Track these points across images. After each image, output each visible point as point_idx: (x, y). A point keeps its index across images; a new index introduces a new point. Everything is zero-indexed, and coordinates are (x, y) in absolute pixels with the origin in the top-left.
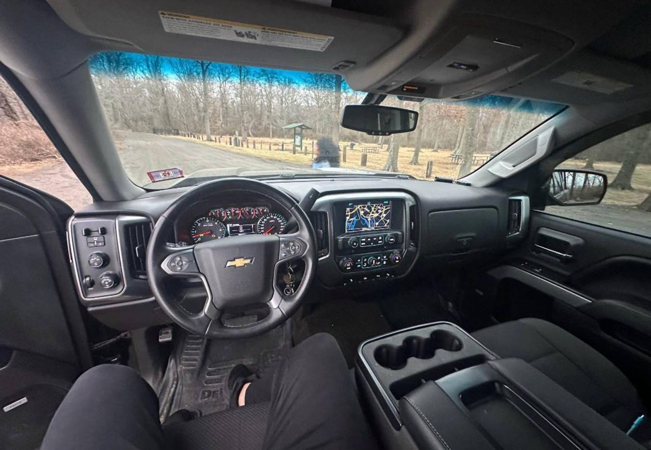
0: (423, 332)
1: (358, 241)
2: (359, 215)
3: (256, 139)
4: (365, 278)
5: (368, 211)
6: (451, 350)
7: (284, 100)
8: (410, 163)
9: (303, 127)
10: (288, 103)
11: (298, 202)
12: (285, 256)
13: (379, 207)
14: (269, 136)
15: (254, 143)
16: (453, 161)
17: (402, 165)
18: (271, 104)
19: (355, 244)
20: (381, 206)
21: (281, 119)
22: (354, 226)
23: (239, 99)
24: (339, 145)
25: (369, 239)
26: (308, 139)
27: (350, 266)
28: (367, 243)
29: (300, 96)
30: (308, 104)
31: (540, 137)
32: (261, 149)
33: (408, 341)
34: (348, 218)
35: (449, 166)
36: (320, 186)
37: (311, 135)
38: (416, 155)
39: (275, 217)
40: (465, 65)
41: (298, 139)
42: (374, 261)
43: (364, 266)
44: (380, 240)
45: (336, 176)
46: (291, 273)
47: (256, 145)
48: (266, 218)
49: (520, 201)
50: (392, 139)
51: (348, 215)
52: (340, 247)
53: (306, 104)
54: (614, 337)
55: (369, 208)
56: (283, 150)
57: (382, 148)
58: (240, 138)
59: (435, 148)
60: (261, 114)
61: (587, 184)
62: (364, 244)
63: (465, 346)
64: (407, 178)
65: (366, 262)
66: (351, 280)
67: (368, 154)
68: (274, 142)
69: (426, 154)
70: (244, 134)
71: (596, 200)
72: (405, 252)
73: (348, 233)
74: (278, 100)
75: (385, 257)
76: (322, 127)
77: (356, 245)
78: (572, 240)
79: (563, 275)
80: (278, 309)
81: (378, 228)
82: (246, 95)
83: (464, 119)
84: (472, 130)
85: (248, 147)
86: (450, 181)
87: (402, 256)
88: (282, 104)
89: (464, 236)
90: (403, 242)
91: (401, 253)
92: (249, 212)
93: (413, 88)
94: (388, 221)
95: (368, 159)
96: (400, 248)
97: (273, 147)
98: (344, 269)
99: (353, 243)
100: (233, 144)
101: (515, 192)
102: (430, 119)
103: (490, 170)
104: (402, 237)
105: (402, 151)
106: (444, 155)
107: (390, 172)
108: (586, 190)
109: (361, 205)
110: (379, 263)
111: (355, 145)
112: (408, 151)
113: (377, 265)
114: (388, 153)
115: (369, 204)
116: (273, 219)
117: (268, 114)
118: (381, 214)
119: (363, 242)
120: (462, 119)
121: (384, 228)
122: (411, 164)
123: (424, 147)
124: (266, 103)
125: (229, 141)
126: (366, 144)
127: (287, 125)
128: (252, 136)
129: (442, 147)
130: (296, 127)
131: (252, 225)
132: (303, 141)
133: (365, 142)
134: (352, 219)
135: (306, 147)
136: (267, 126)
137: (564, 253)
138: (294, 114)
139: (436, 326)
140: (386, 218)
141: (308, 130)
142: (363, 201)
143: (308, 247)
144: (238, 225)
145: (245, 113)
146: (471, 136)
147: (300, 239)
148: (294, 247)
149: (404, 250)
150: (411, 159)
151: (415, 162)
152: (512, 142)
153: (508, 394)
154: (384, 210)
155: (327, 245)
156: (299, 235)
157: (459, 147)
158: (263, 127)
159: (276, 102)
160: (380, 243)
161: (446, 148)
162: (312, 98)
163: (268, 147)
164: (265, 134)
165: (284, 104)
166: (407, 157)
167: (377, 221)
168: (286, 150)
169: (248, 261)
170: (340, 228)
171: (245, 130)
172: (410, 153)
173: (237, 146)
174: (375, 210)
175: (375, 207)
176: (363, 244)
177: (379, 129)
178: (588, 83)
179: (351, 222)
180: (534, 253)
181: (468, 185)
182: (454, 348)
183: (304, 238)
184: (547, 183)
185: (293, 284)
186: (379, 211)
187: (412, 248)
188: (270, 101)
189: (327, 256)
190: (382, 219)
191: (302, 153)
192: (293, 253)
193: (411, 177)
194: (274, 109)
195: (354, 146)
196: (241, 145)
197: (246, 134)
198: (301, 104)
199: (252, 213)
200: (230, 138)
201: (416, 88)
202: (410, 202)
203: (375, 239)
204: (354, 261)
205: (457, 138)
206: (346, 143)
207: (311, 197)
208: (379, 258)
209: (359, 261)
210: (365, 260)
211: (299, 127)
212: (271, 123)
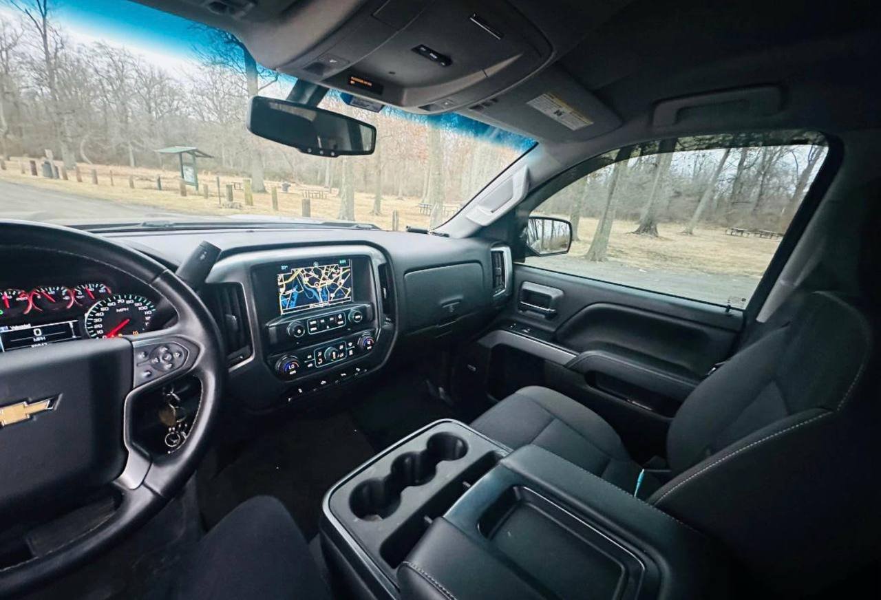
0: (417, 444)
1: (304, 325)
2: (302, 284)
3: (98, 167)
4: (323, 382)
5: (317, 277)
6: (454, 458)
7: (153, 105)
8: (370, 213)
9: (197, 153)
10: (161, 111)
11: (174, 268)
12: (149, 376)
13: (333, 270)
14: (128, 164)
15: (95, 175)
16: (422, 212)
17: (361, 216)
18: (125, 109)
19: (299, 331)
20: (336, 268)
21: (150, 137)
22: (294, 302)
23: (46, 90)
24: (265, 185)
25: (323, 321)
26: (209, 173)
27: (296, 368)
28: (320, 327)
29: (185, 103)
30: (203, 117)
31: (515, 178)
32: (112, 185)
33: (398, 464)
34: (282, 290)
35: (418, 217)
36: (223, 241)
37: (215, 168)
38: (378, 203)
39: (128, 302)
40: (435, 53)
41: (189, 172)
42: (334, 353)
43: (319, 363)
44: (340, 320)
45: (257, 226)
46: (174, 402)
47: (99, 178)
48: (105, 305)
49: (501, 253)
50: (343, 180)
51: (282, 286)
52: (274, 340)
53: (199, 118)
54: (596, 387)
55: (317, 272)
56: (160, 188)
57: (330, 193)
58: (59, 164)
59: (400, 195)
60: (106, 123)
61: (554, 234)
62: (315, 329)
63: (470, 446)
64: (369, 229)
65: (322, 357)
66: (300, 391)
67: (311, 199)
68: (140, 174)
69: (389, 202)
70: (69, 157)
71: (566, 250)
72: (378, 332)
73: (285, 316)
74: (141, 104)
75: (350, 344)
76: (232, 156)
77: (302, 332)
78: (554, 293)
79: (547, 332)
80: (142, 487)
81: (335, 302)
82: (67, 86)
83: (429, 161)
84: (439, 174)
85: (80, 180)
86: (425, 232)
87: (375, 339)
88: (150, 112)
89: (450, 301)
90: (374, 318)
91: (373, 333)
92: (58, 296)
93: (366, 83)
94: (349, 290)
95: (312, 207)
96: (371, 328)
97: (137, 183)
98: (284, 375)
99: (296, 330)
100: (40, 173)
101: (496, 242)
102: (390, 157)
103: (468, 216)
104: (371, 310)
105: (359, 197)
106: (411, 203)
107: (346, 221)
108: (554, 239)
109: (303, 269)
110: (342, 355)
111: (290, 186)
112: (367, 198)
113: (340, 358)
114: (339, 200)
115: (316, 265)
116: (124, 305)
117: (122, 125)
118: (336, 280)
119: (314, 326)
120: (426, 162)
121: (344, 300)
122: (373, 215)
123: (385, 193)
124: (114, 107)
125: (28, 166)
126: (305, 186)
127: (162, 148)
128: (88, 160)
129: (408, 194)
130: (184, 152)
131: (71, 323)
132: (199, 176)
133: (305, 183)
134: (290, 292)
135: (206, 187)
136: (122, 146)
137: (548, 308)
138: (177, 131)
139: (432, 429)
140: (346, 285)
141: (207, 159)
142: (305, 263)
143: (203, 350)
144: (28, 326)
145: (66, 118)
146: (439, 182)
147: (181, 338)
148: (169, 357)
149: (377, 329)
150: (372, 209)
151: (377, 211)
152: (480, 190)
153: (529, 498)
154: (342, 273)
155: (248, 341)
156: (180, 332)
157: (426, 194)
158: (113, 147)
159: (138, 106)
160: (341, 325)
161: (412, 196)
162: (209, 108)
163: (127, 182)
164: (119, 158)
165: (154, 113)
166: (366, 206)
167: (332, 291)
168: (167, 189)
169: (43, 406)
170: (269, 308)
171: (70, 149)
172: (369, 200)
173: (51, 177)
174: (326, 274)
175: (327, 270)
176: (312, 329)
177: (320, 146)
178: (558, 113)
179: (288, 296)
180: (521, 311)
181: (446, 236)
182: (457, 453)
183: (193, 335)
184: (524, 231)
185: (183, 424)
186: (333, 275)
187: (387, 326)
188: (123, 104)
189: (251, 359)
190: (340, 287)
191: (200, 195)
192: (167, 367)
193: (375, 228)
194: (133, 117)
195: (290, 188)
196: (61, 177)
197: (73, 156)
198: (189, 117)
199: (67, 298)
200: (33, 163)
201: (370, 84)
202: (378, 260)
203: (331, 319)
204: (302, 358)
205: (423, 184)
206: (276, 183)
207: (203, 257)
208: (341, 347)
209: (309, 357)
210: (320, 354)
211: (188, 152)
212: (129, 142)
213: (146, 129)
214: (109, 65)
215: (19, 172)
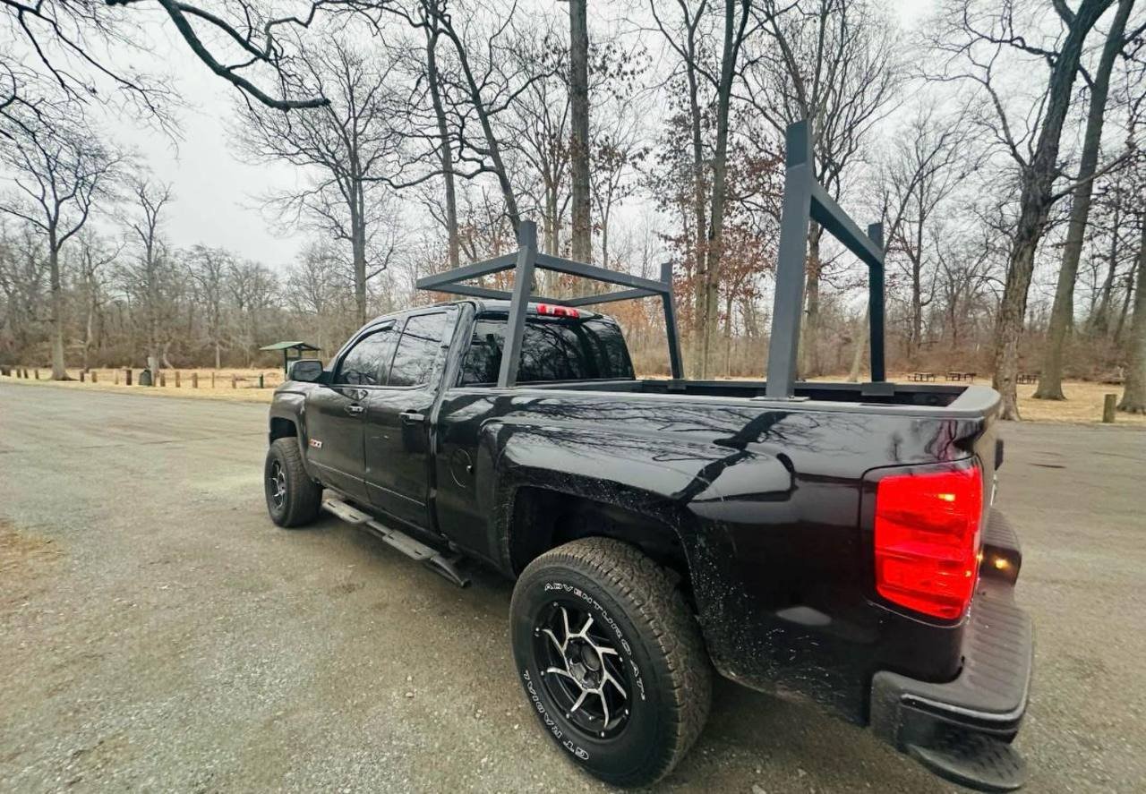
9: (303, 347)
15: (195, 378)
21: (240, 334)
32: (214, 387)
47: (199, 382)
56: (262, 386)
60: (191, 324)
97: (239, 384)
100: (135, 382)
117: (212, 325)
125: (124, 377)
130: (287, 348)
136: (209, 346)
141: (313, 352)
158: (200, 348)
162: (305, 298)
163: (229, 383)
168: (269, 386)
173: (147, 384)
188: (215, 303)
198: (282, 308)
200: (130, 373)
211: (294, 347)
212: (217, 342)
213: (237, 326)
214: (204, 265)
215: (111, 384)
